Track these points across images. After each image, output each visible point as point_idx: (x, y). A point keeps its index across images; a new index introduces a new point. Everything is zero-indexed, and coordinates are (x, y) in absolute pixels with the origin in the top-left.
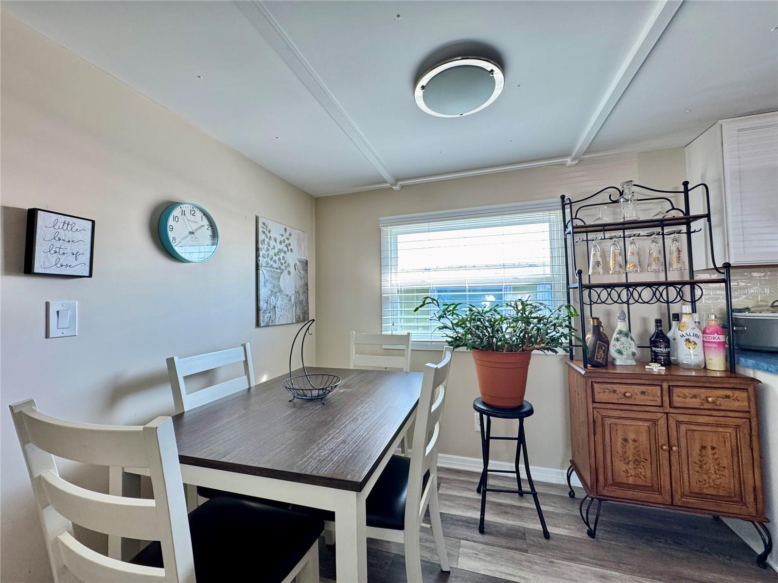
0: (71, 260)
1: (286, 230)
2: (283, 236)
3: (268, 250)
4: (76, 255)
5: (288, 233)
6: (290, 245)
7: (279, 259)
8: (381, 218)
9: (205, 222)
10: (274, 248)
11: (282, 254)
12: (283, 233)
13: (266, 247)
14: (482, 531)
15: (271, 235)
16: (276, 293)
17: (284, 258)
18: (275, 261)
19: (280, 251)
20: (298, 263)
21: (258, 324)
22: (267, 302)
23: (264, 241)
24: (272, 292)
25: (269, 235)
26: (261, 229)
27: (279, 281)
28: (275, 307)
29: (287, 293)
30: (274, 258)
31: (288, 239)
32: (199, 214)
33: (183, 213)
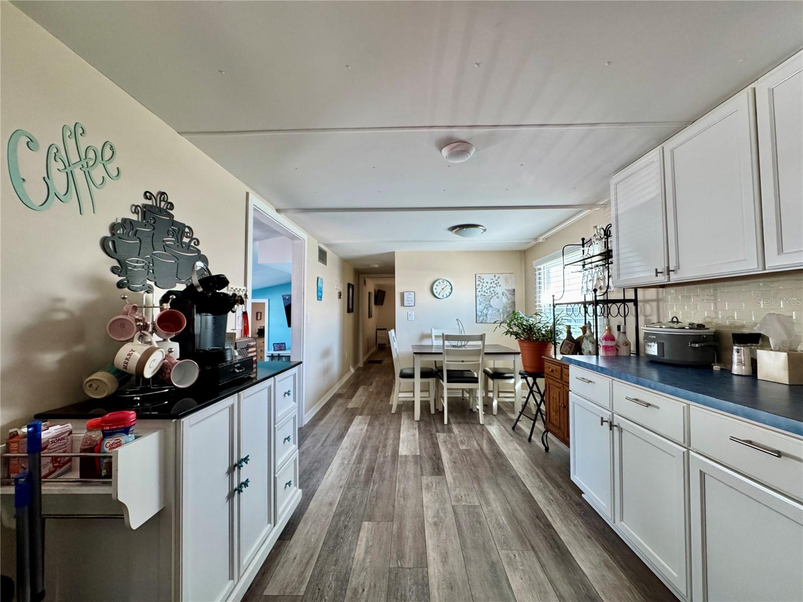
0: (410, 302)
1: (495, 276)
2: (493, 279)
3: (482, 288)
4: (412, 301)
5: (497, 277)
6: (498, 283)
7: (490, 291)
8: (533, 262)
9: (448, 284)
10: (486, 286)
11: (492, 289)
12: (493, 277)
13: (481, 286)
14: (513, 428)
15: (484, 281)
16: (487, 308)
17: (493, 290)
18: (487, 293)
19: (490, 287)
20: (505, 291)
21: (476, 322)
22: (481, 312)
23: (479, 285)
24: (485, 307)
25: (482, 281)
26: (477, 280)
27: (490, 301)
28: (486, 315)
29: (496, 307)
30: (486, 291)
31: (497, 280)
32: (445, 282)
33: (440, 283)
